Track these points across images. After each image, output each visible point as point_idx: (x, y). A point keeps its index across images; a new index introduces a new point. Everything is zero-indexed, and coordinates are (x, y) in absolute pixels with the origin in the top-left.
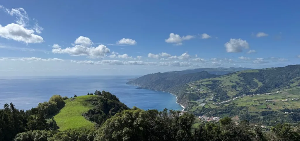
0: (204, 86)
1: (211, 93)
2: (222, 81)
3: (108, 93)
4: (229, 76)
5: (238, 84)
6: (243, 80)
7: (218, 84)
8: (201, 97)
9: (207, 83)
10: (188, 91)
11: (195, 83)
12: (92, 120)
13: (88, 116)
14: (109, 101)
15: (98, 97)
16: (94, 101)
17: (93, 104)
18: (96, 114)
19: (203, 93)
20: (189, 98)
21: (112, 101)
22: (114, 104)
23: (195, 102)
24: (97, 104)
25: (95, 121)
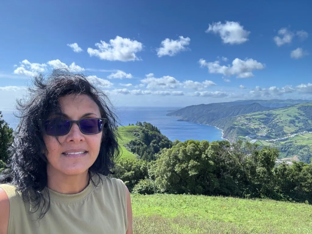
0: (256, 119)
1: (264, 128)
2: (278, 115)
3: (150, 124)
4: (287, 110)
5: (297, 118)
6: (304, 114)
7: (272, 117)
8: (251, 133)
9: (259, 116)
10: (236, 125)
11: (245, 116)
12: (133, 151)
13: (129, 147)
14: (150, 132)
15: (139, 128)
16: (135, 131)
17: (135, 135)
18: (138, 145)
19: (255, 128)
20: (238, 133)
21: (153, 133)
22: (155, 136)
23: (244, 137)
24: (139, 135)
25: (136, 152)
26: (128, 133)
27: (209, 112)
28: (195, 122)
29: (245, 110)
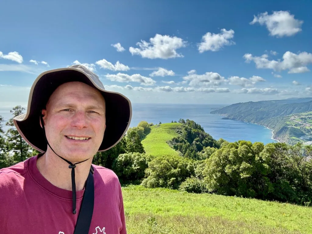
3: (193, 122)
8: (307, 134)
10: (289, 125)
11: (299, 116)
12: (176, 148)
13: (172, 144)
14: (193, 131)
15: (182, 126)
16: (178, 129)
17: (177, 132)
18: (180, 143)
19: (311, 129)
20: (290, 134)
21: (196, 131)
22: (198, 134)
23: (297, 139)
24: (181, 132)
25: (179, 150)
26: (171, 130)
27: (258, 110)
28: (242, 121)
29: (301, 108)
